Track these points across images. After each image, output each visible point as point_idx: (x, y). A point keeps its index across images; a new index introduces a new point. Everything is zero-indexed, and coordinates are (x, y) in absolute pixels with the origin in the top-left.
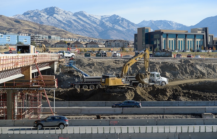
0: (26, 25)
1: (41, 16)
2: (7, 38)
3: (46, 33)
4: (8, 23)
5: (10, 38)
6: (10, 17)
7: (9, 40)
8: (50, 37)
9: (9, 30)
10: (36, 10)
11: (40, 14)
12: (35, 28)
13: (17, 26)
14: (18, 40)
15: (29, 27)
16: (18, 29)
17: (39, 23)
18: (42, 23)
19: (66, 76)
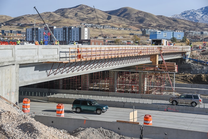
0: (182, 23)
1: (196, 15)
2: (164, 34)
3: (200, 30)
4: (167, 22)
5: (166, 34)
6: (169, 17)
7: (165, 36)
8: (202, 33)
9: (167, 28)
10: (192, 10)
11: (196, 13)
12: (190, 26)
13: (175, 24)
14: (173, 36)
15: (184, 25)
16: (174, 26)
17: (194, 21)
18: (197, 21)
19: (196, 64)
